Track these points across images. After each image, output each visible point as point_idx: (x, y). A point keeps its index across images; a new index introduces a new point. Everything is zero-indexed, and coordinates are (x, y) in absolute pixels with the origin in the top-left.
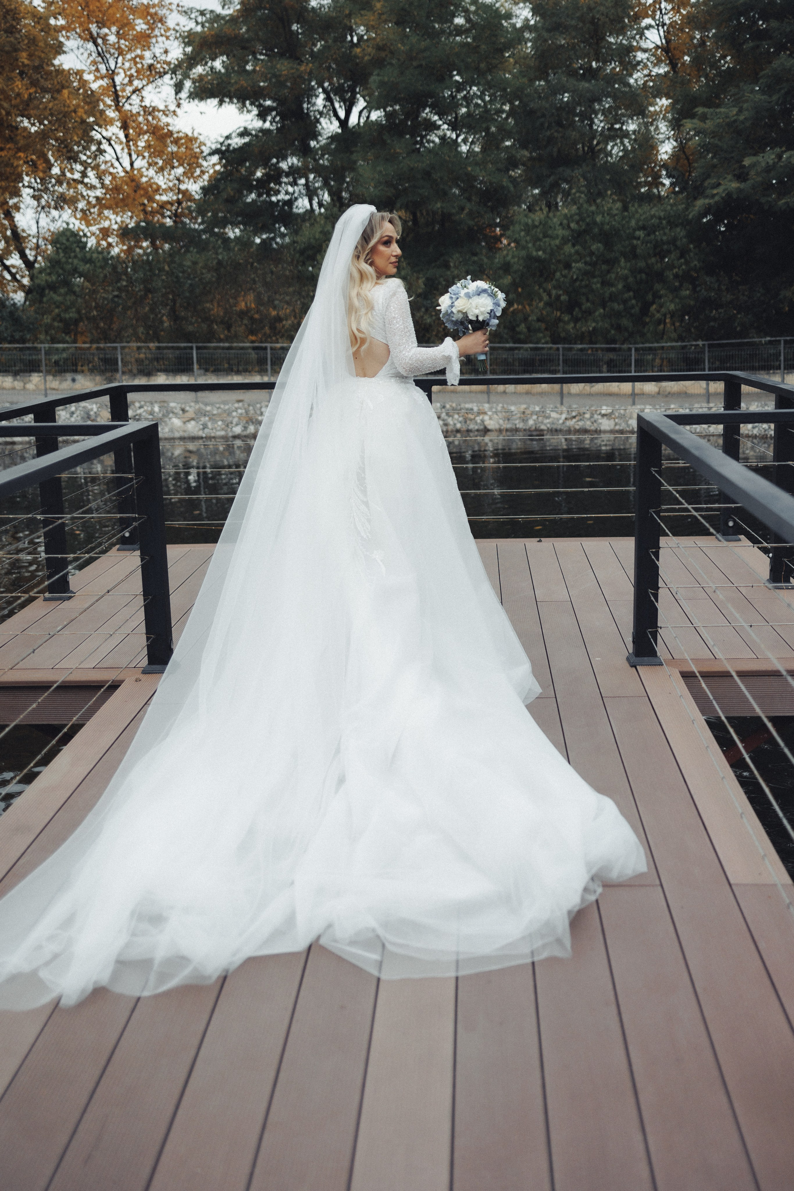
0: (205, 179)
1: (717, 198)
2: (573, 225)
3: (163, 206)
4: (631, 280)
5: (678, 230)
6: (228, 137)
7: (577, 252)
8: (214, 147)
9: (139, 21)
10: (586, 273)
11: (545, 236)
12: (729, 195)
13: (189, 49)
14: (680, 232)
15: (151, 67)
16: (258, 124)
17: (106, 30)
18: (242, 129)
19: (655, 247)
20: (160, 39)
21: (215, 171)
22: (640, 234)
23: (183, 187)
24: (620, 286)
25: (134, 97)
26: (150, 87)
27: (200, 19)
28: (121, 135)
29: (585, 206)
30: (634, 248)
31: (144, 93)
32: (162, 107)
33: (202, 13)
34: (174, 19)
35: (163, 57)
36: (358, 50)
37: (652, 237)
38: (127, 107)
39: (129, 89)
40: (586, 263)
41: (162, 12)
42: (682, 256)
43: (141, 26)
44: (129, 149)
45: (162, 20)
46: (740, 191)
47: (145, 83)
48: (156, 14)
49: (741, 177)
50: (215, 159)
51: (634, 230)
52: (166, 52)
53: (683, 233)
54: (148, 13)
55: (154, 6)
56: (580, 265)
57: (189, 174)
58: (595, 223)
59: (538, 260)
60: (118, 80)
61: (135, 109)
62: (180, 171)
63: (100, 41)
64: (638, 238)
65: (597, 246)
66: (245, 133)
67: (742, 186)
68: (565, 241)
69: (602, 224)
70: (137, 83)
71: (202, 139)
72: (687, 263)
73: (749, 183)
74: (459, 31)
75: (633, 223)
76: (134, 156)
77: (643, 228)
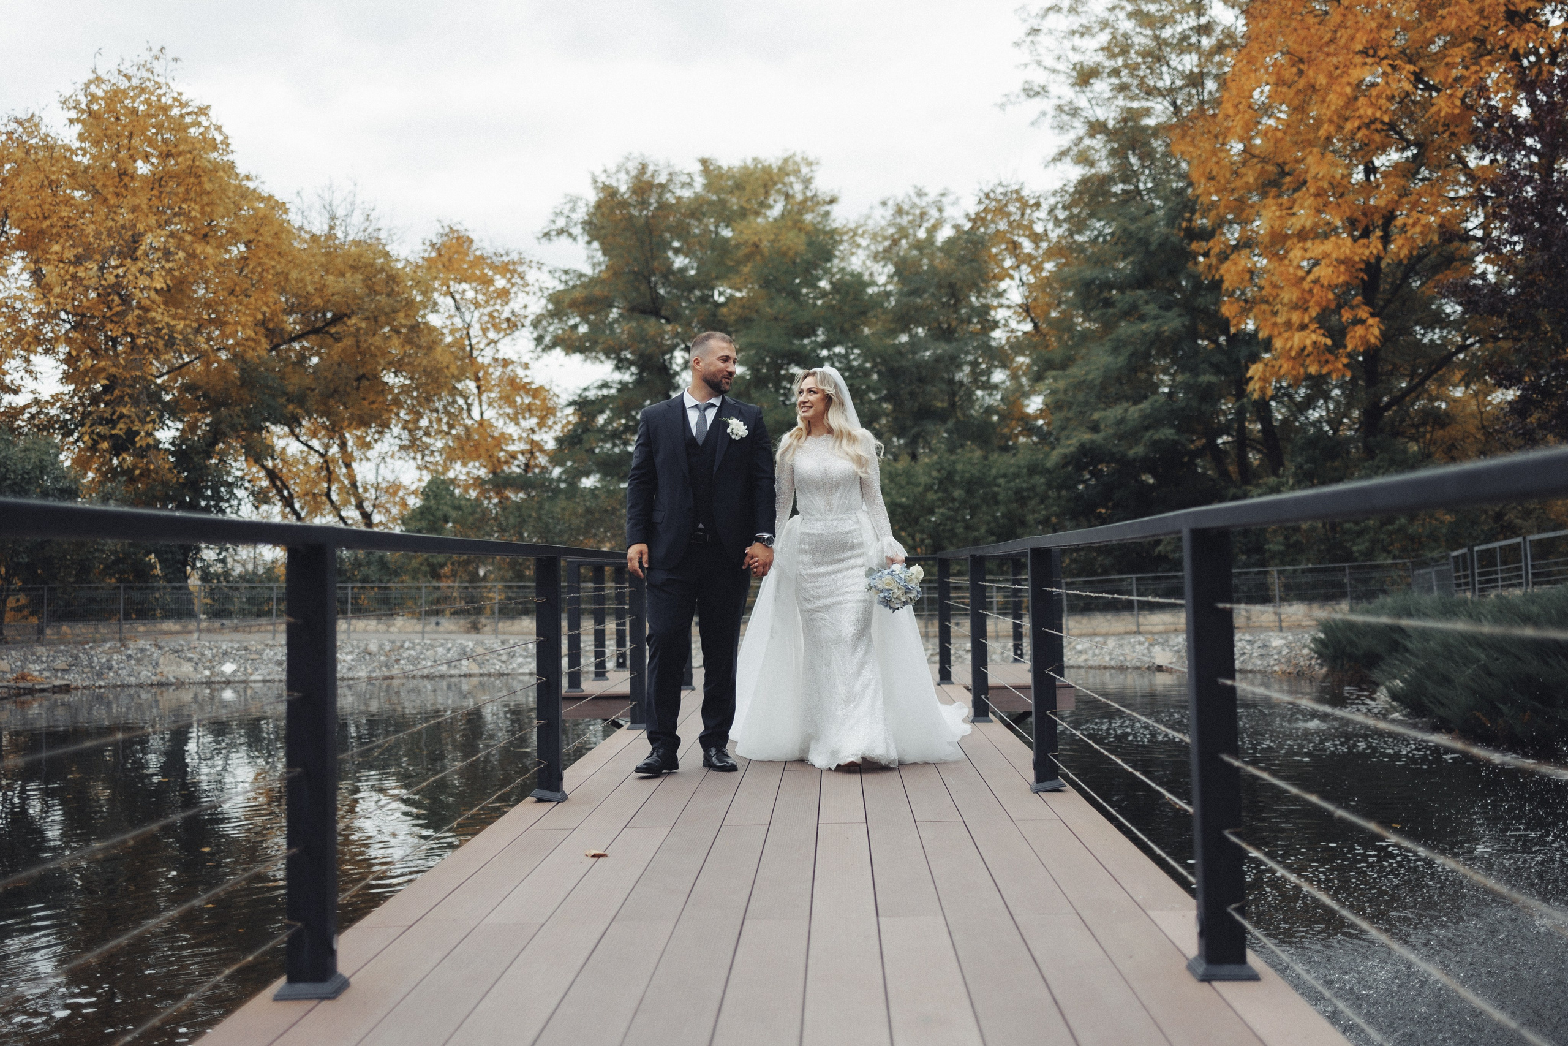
0: (557, 431)
1: (1072, 449)
2: (935, 474)
3: (513, 456)
4: (993, 525)
5: (1037, 477)
6: (585, 389)
7: (939, 499)
8: (571, 399)
9: (498, 277)
10: (950, 518)
11: (909, 483)
12: (1082, 445)
13: (550, 307)
14: (1039, 480)
15: (508, 320)
16: (617, 376)
17: (464, 286)
18: (600, 383)
19: (1016, 493)
20: (520, 295)
21: (569, 423)
22: (1001, 481)
23: (536, 437)
24: (983, 530)
25: (488, 349)
26: (508, 339)
27: (564, 278)
28: (472, 385)
29: (946, 455)
30: (995, 495)
31: (499, 346)
32: (515, 359)
33: (566, 272)
34: (531, 276)
35: (522, 312)
36: (724, 310)
37: (1012, 484)
38: (480, 360)
39: (485, 341)
40: (949, 509)
41: (520, 269)
42: (1042, 502)
43: (500, 283)
44: (480, 402)
45: (522, 278)
46: (1093, 442)
47: (502, 334)
48: (515, 271)
49: (1095, 428)
50: (570, 410)
51: (995, 478)
52: (525, 306)
53: (1043, 480)
54: (508, 270)
55: (514, 263)
56: (942, 510)
57: (541, 424)
58: (955, 471)
59: (901, 506)
60: (472, 333)
61: (487, 361)
62: (534, 421)
63: (458, 296)
64: (999, 486)
65: (957, 493)
66: (605, 385)
67: (1095, 436)
68: (928, 488)
69: (963, 472)
70: (492, 335)
71: (557, 391)
72: (1046, 508)
73: (1102, 434)
74: (824, 294)
75: (994, 471)
76: (485, 407)
77: (1004, 476)
